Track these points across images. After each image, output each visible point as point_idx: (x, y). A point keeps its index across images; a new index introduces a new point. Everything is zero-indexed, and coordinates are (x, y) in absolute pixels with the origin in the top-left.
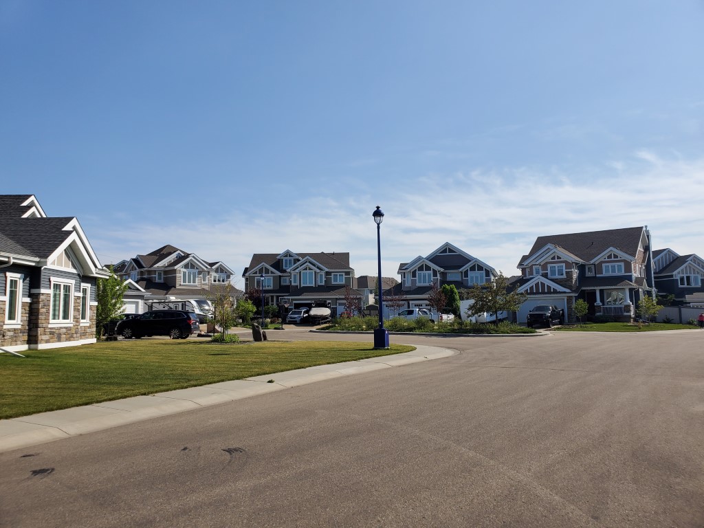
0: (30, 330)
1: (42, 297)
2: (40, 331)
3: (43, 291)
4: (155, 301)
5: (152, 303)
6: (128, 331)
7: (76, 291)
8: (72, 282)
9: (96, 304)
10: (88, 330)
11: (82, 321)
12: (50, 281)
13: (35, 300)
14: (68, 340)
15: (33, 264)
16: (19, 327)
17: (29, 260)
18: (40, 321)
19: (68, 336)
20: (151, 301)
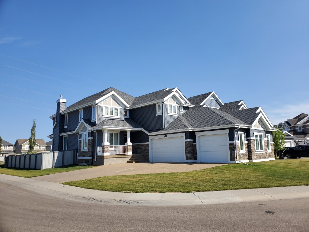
0: (249, 154)
1: (252, 141)
2: (252, 154)
3: (252, 138)
4: (299, 140)
5: (298, 142)
6: (289, 155)
7: (264, 137)
8: (262, 134)
9: (273, 143)
10: (271, 154)
11: (268, 150)
12: (254, 134)
13: (249, 142)
14: (264, 158)
15: (247, 128)
16: (245, 153)
17: (245, 126)
18: (252, 151)
19: (263, 157)
20: (297, 141)
